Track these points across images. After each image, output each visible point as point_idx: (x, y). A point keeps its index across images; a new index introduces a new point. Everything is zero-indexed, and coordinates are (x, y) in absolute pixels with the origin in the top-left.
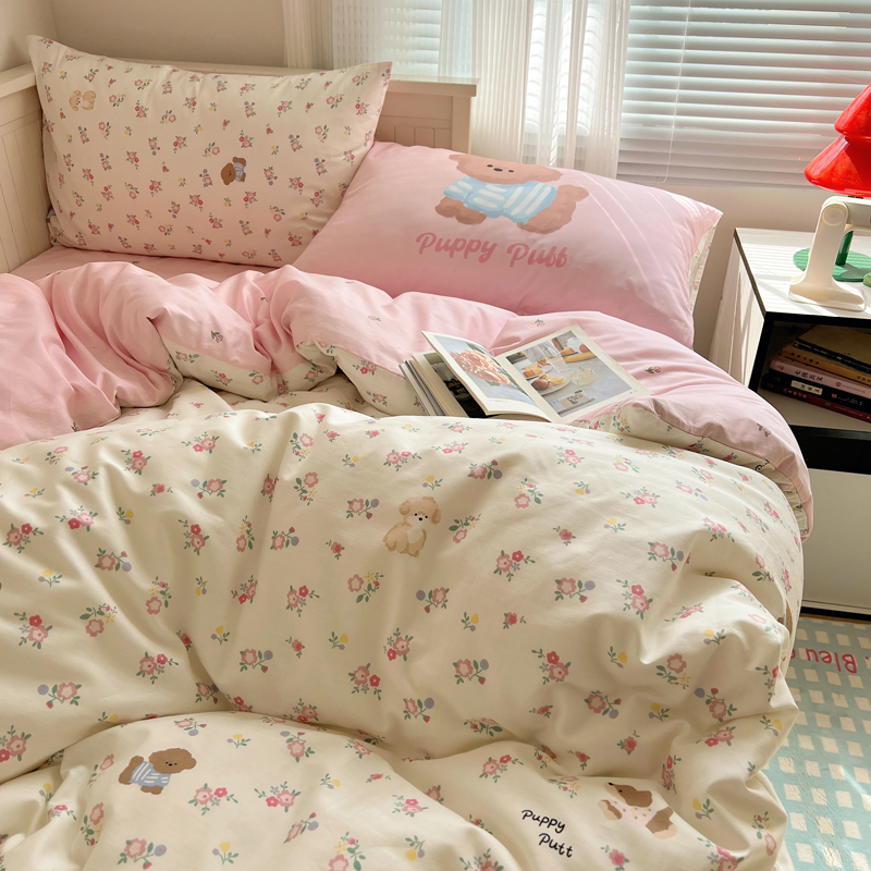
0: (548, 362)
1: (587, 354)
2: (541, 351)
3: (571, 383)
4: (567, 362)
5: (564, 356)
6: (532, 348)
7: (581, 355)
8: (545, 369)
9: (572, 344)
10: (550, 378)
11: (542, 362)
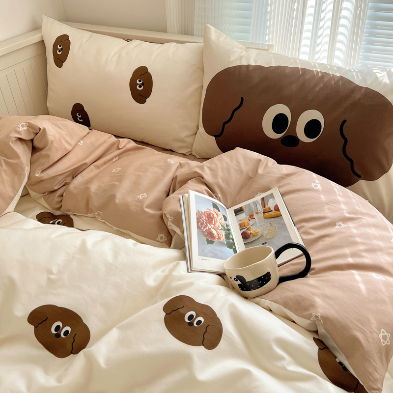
0: (255, 217)
1: (277, 213)
2: (253, 206)
3: (262, 235)
4: (265, 218)
5: (264, 212)
6: (249, 204)
7: (274, 213)
8: (251, 223)
9: (271, 204)
10: (253, 230)
11: (251, 216)
